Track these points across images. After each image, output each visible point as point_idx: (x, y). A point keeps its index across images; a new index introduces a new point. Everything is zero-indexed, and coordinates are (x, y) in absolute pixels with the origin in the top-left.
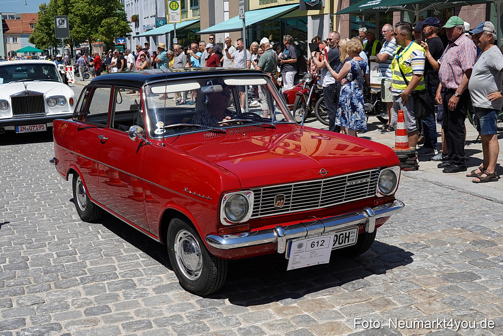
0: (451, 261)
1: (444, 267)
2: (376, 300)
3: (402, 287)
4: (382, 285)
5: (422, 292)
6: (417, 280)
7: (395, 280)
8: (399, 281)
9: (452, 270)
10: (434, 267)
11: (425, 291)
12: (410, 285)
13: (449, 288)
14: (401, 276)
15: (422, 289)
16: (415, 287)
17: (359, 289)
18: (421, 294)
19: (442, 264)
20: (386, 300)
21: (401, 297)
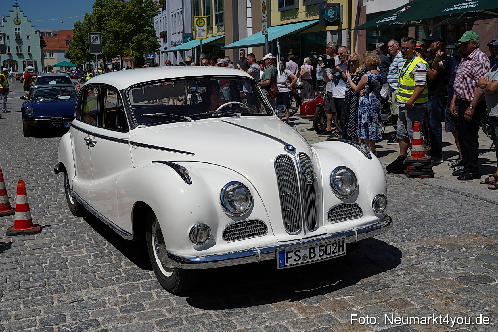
0: (466, 264)
1: (459, 270)
2: (395, 301)
3: (419, 289)
4: (400, 287)
5: (438, 294)
6: (434, 282)
7: (413, 282)
8: (416, 283)
9: (468, 273)
10: (450, 270)
11: (441, 292)
12: (427, 287)
13: (465, 290)
14: (419, 278)
15: (439, 291)
16: (432, 289)
17: (378, 290)
18: (438, 296)
19: (458, 267)
20: (404, 301)
21: (418, 298)
